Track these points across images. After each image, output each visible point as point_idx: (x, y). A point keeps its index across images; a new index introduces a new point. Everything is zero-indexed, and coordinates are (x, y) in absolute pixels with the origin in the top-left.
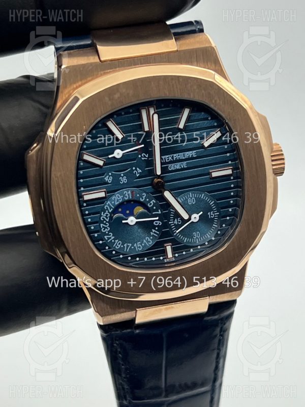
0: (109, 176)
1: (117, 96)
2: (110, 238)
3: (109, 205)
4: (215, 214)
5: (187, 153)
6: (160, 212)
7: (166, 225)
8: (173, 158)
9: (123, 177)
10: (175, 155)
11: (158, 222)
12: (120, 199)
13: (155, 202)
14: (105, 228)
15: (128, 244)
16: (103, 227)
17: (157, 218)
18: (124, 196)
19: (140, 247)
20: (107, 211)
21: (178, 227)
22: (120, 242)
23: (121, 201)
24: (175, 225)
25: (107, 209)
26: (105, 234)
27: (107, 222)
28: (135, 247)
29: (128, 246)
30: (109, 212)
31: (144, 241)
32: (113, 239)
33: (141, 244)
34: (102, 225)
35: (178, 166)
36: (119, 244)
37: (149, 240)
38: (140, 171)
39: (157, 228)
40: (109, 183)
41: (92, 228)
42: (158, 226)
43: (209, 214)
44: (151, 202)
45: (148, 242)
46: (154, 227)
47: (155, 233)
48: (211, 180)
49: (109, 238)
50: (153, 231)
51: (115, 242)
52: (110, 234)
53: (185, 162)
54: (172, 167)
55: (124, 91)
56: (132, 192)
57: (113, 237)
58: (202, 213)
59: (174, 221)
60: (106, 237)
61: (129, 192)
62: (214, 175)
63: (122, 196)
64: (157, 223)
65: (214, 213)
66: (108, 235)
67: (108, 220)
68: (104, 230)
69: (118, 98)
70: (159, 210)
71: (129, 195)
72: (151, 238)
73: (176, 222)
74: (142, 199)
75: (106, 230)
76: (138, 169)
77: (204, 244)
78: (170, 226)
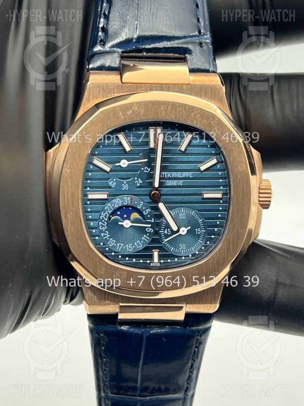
0: (114, 182)
1: (129, 112)
2: (106, 236)
3: (109, 207)
4: (202, 231)
5: (185, 173)
6: (153, 221)
7: (156, 233)
8: (171, 175)
9: (125, 184)
10: (173, 173)
11: (150, 229)
12: (120, 204)
13: (150, 211)
14: (103, 226)
15: (121, 244)
16: (101, 225)
17: (150, 226)
18: (124, 200)
19: (131, 249)
20: (107, 212)
21: (167, 236)
22: (114, 241)
23: (120, 205)
24: (165, 234)
25: (107, 210)
26: (101, 231)
27: (105, 221)
28: (126, 248)
29: (120, 246)
30: (108, 213)
31: (135, 244)
32: (109, 237)
33: (132, 246)
34: (100, 223)
35: (175, 183)
36: (113, 242)
37: (140, 243)
38: (141, 182)
39: (148, 234)
40: (111, 188)
41: (92, 224)
42: (150, 233)
43: (196, 230)
44: (147, 210)
45: (139, 245)
46: (146, 233)
47: (146, 238)
48: (203, 201)
49: (105, 236)
50: (145, 236)
51: (109, 240)
52: (106, 232)
53: (182, 181)
54: (169, 183)
55: (136, 109)
56: (131, 199)
57: (109, 236)
58: (190, 228)
59: (164, 231)
60: (102, 234)
61: (129, 198)
62: (206, 196)
63: (122, 201)
64: (148, 230)
65: (201, 230)
66: (105, 233)
67: (106, 220)
68: (102, 228)
69: (131, 114)
70: (153, 219)
71: (128, 200)
72: (142, 242)
73: (166, 232)
74: (139, 206)
75: (103, 228)
76: (139, 179)
77: (188, 256)
78: (160, 235)
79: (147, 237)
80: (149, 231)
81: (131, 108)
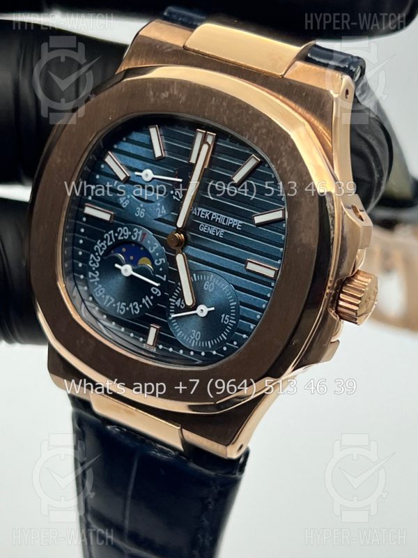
0: (127, 199)
1: (165, 95)
2: (95, 278)
3: (110, 235)
4: (231, 321)
5: (231, 219)
6: (164, 279)
7: (164, 299)
8: (210, 216)
9: (141, 208)
10: (214, 214)
11: (157, 290)
12: (126, 236)
13: (164, 262)
14: (94, 262)
15: (112, 298)
16: (93, 259)
17: (157, 285)
18: (133, 233)
19: (122, 310)
20: (105, 242)
21: (178, 310)
22: (103, 289)
23: (126, 238)
24: (176, 306)
25: (106, 240)
26: (90, 269)
27: (99, 255)
28: (117, 306)
29: (110, 300)
30: (106, 244)
31: (131, 305)
33: (126, 307)
34: (92, 256)
35: (212, 230)
36: (101, 291)
37: (137, 307)
38: (165, 212)
39: (152, 297)
40: (121, 207)
41: (80, 253)
42: (155, 296)
43: (223, 316)
44: (161, 260)
45: (135, 309)
46: (150, 294)
47: (147, 302)
48: (246, 273)
49: (93, 278)
50: (147, 297)
51: (97, 286)
52: (97, 272)
53: (223, 230)
54: (204, 227)
55: (175, 93)
56: (144, 234)
57: (98, 279)
58: (213, 309)
59: (176, 300)
60: (90, 274)
61: (141, 233)
62: (250, 266)
63: (130, 233)
64: (155, 290)
65: (230, 319)
66: (94, 272)
67: (101, 254)
68: (92, 263)
69: (165, 98)
70: (165, 276)
71: (138, 235)
72: (141, 306)
73: (178, 303)
74: (152, 249)
75: (94, 265)
76: (163, 208)
77: (200, 353)
78: (168, 304)
79: (149, 301)
80: (155, 293)
81: (168, 90)
